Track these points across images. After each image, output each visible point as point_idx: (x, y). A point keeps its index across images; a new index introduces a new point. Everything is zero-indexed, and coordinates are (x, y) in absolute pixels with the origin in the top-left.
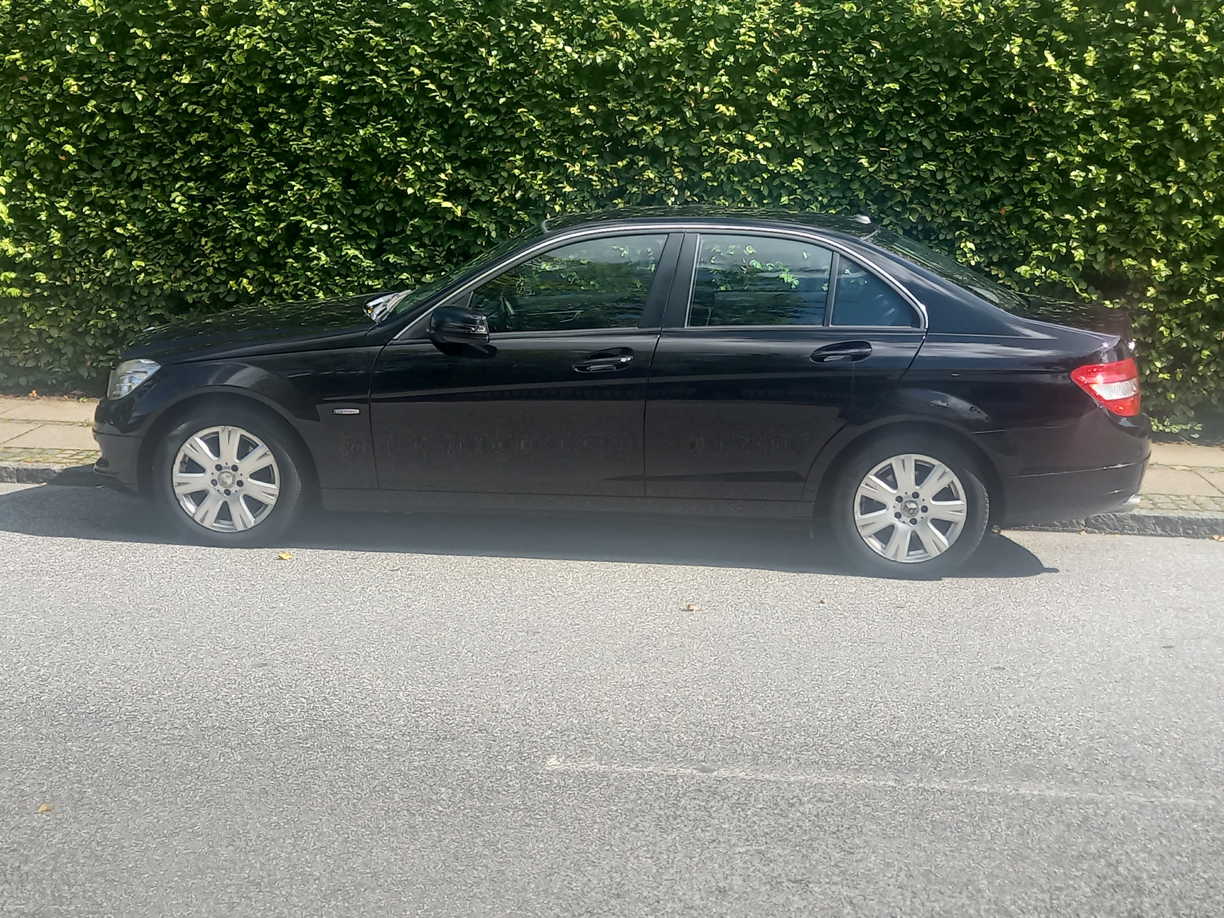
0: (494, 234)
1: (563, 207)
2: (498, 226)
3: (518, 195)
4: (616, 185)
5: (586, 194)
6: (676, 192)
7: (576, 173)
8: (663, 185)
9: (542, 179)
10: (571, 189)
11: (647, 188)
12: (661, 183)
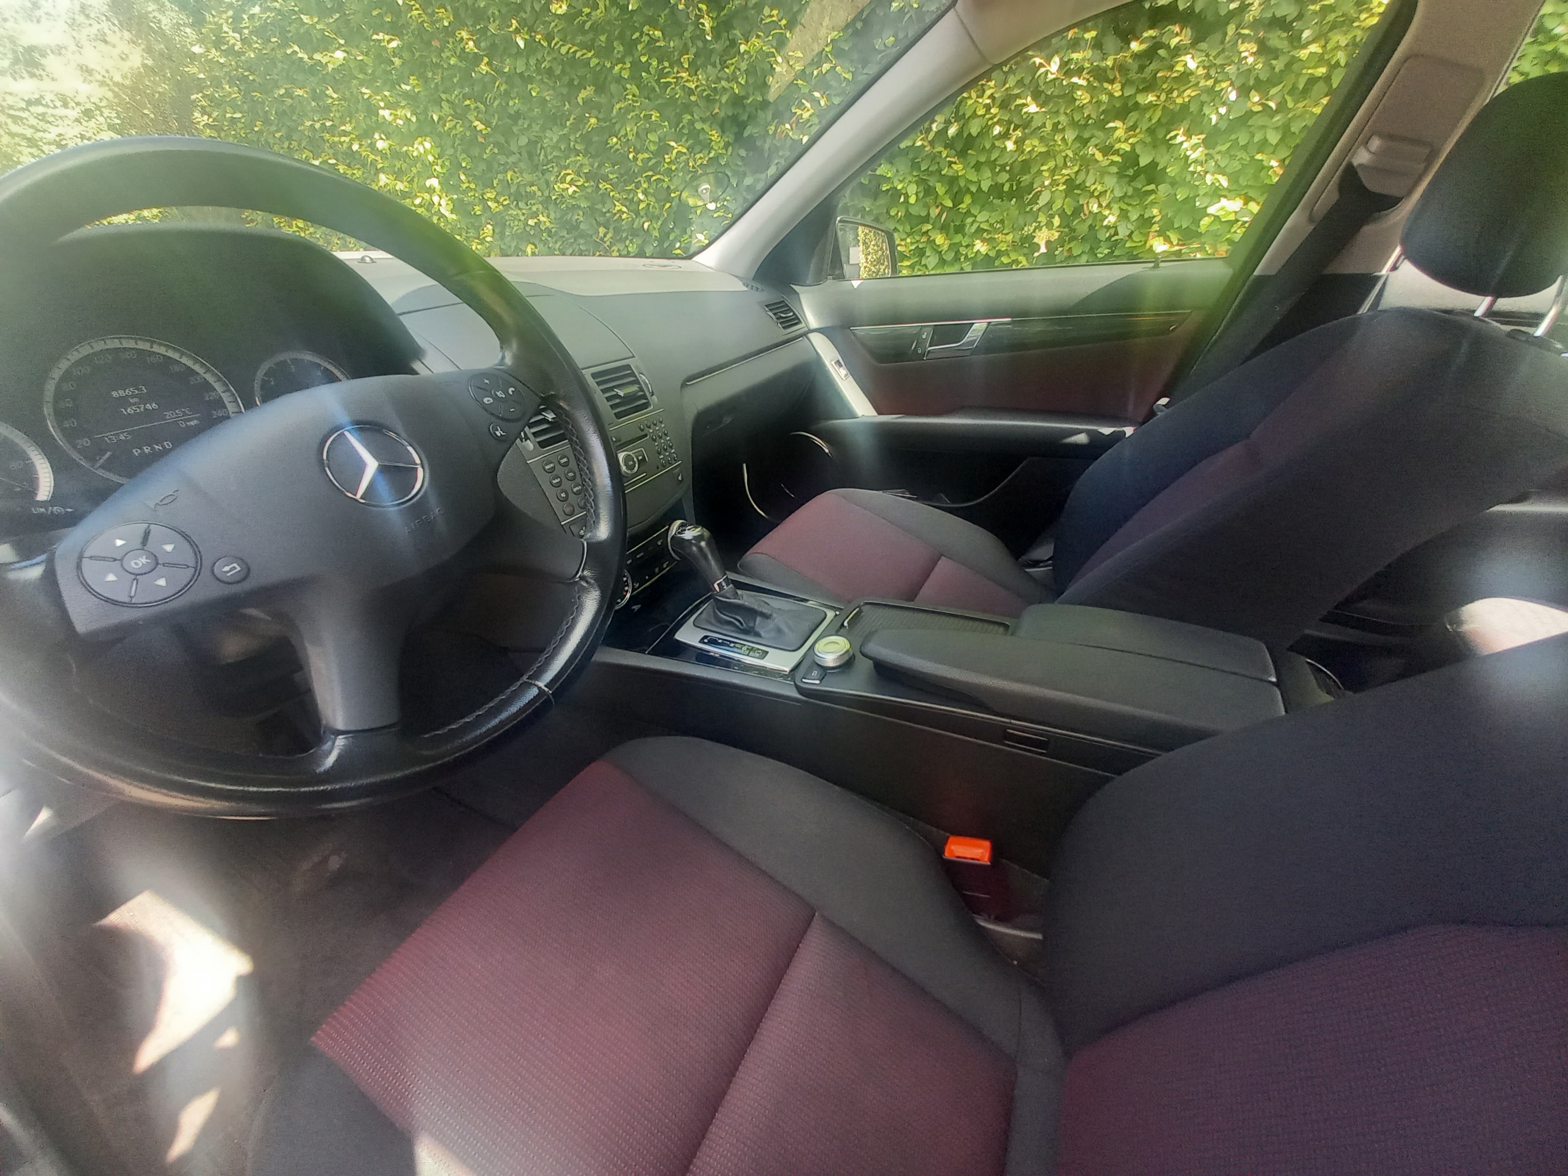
0: (912, 200)
1: (1019, 142)
2: (921, 188)
3: (952, 131)
4: (1117, 94)
5: (1062, 118)
6: (1233, 96)
7: (1050, 77)
8: (1210, 83)
9: (992, 97)
10: (1038, 109)
11: (1175, 94)
12: (1208, 77)
